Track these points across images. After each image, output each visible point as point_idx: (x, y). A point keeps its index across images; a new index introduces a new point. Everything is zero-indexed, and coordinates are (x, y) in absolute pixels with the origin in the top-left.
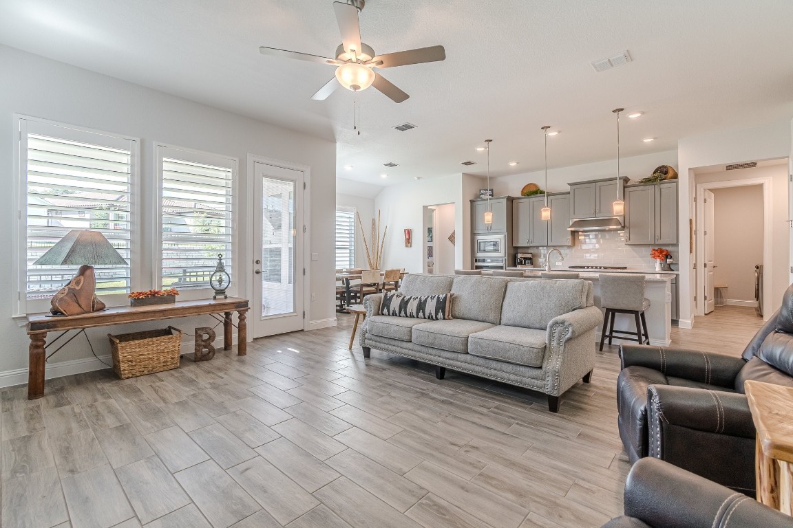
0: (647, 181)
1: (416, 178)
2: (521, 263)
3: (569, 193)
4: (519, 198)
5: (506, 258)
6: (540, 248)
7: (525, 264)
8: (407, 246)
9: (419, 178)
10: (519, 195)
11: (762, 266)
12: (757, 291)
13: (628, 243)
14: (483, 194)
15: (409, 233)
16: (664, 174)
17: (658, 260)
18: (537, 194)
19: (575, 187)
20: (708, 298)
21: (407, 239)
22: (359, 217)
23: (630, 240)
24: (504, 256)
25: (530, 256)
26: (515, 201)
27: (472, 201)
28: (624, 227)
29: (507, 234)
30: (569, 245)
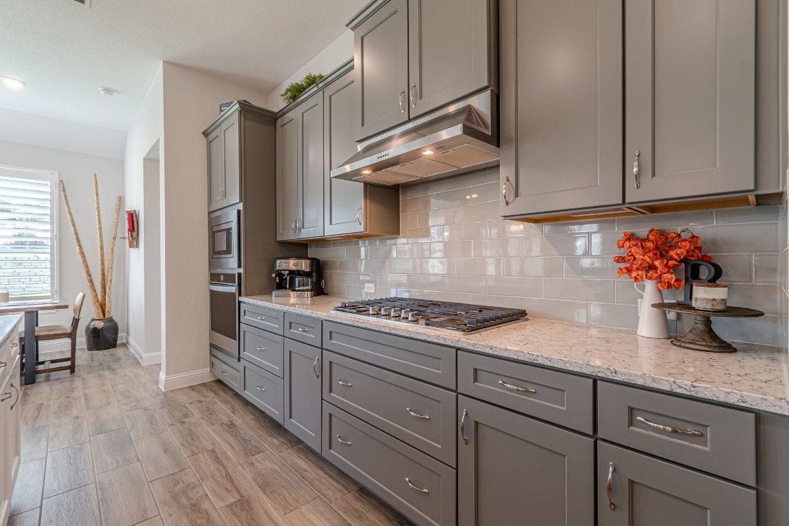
2: (281, 285)
7: (292, 287)
8: (131, 245)
13: (513, 210)
15: (133, 219)
19: (363, 28)
21: (129, 230)
22: (64, 191)
23: (517, 195)
24: (236, 266)
25: (304, 265)
26: (279, 122)
27: (206, 134)
28: (496, 139)
29: (245, 206)
30: (360, 229)
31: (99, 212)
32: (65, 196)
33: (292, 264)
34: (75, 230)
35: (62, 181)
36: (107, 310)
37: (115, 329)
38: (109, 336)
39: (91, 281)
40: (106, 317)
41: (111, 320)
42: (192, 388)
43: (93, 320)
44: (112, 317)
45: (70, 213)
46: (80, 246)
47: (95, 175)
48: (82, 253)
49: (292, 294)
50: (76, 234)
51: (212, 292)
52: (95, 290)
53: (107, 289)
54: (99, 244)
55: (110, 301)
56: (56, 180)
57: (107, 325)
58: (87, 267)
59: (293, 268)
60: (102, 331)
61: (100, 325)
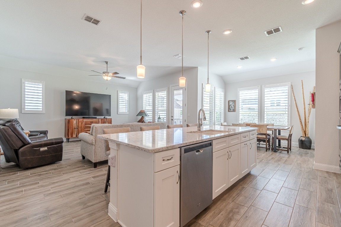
8: (313, 107)
15: (313, 96)
21: (312, 101)
27: (339, 52)
31: (303, 95)
32: (293, 90)
34: (296, 102)
35: (292, 85)
36: (306, 134)
37: (310, 142)
38: (308, 144)
39: (301, 121)
40: (306, 136)
41: (308, 138)
42: (327, 172)
43: (301, 137)
44: (309, 137)
45: (294, 96)
46: (297, 108)
47: (302, 81)
48: (298, 111)
50: (296, 104)
52: (302, 125)
53: (307, 125)
54: (303, 107)
55: (308, 130)
56: (290, 85)
57: (306, 139)
58: (299, 116)
60: (305, 141)
61: (303, 139)
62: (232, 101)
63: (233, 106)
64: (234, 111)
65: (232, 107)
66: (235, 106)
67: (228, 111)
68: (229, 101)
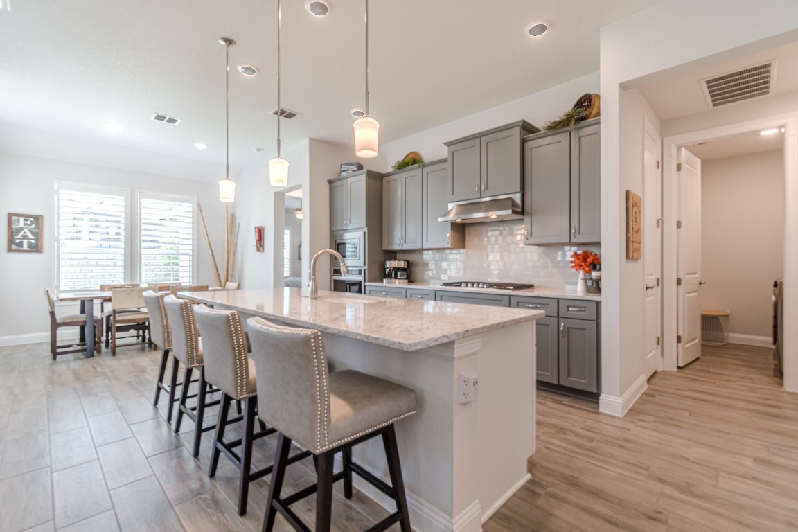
0: (557, 127)
1: (255, 151)
2: (389, 276)
3: (445, 160)
4: (389, 175)
5: (366, 267)
6: (425, 252)
7: (396, 277)
8: (258, 250)
9: (259, 150)
10: (390, 170)
11: (781, 283)
12: (775, 326)
13: (530, 241)
14: (344, 171)
15: (260, 232)
16: (585, 109)
17: (581, 272)
18: (408, 165)
19: (454, 148)
20: (684, 340)
21: (257, 240)
22: (201, 210)
23: (531, 236)
24: (363, 265)
25: (402, 264)
26: (385, 180)
27: (330, 182)
28: (523, 213)
29: (368, 230)
30: (449, 246)
33: (395, 264)
35: (199, 204)
48: (213, 256)
49: (397, 281)
51: (335, 281)
52: (221, 282)
56: (196, 203)
58: (216, 265)
59: (396, 266)
62: (26, 217)
63: (28, 233)
64: (36, 248)
65: (25, 237)
66: (38, 235)
67: (10, 250)
68: (10, 216)
